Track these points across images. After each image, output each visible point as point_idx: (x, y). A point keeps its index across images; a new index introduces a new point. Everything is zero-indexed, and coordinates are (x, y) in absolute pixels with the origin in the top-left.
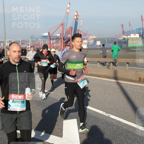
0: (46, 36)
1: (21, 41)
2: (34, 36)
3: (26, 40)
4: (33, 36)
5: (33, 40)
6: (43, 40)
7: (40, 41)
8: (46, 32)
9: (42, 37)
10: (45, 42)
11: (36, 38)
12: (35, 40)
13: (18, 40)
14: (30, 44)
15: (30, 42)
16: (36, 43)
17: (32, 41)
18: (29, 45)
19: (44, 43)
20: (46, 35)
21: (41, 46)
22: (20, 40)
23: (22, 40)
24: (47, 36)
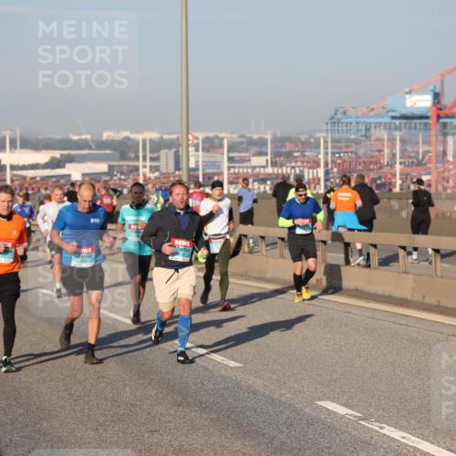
0: (418, 113)
1: (274, 141)
2: (351, 112)
3: (303, 138)
4: (345, 113)
5: (344, 135)
6: (398, 134)
7: (380, 140)
8: (421, 91)
9: (393, 118)
10: (409, 148)
11: (362, 127)
12: (353, 137)
13: (255, 137)
14: (321, 156)
15: (326, 148)
16: (361, 152)
17: (335, 141)
18: (316, 164)
19: (403, 151)
20: (419, 105)
21: (386, 170)
22: (269, 137)
23: (278, 135)
24: (424, 112)
